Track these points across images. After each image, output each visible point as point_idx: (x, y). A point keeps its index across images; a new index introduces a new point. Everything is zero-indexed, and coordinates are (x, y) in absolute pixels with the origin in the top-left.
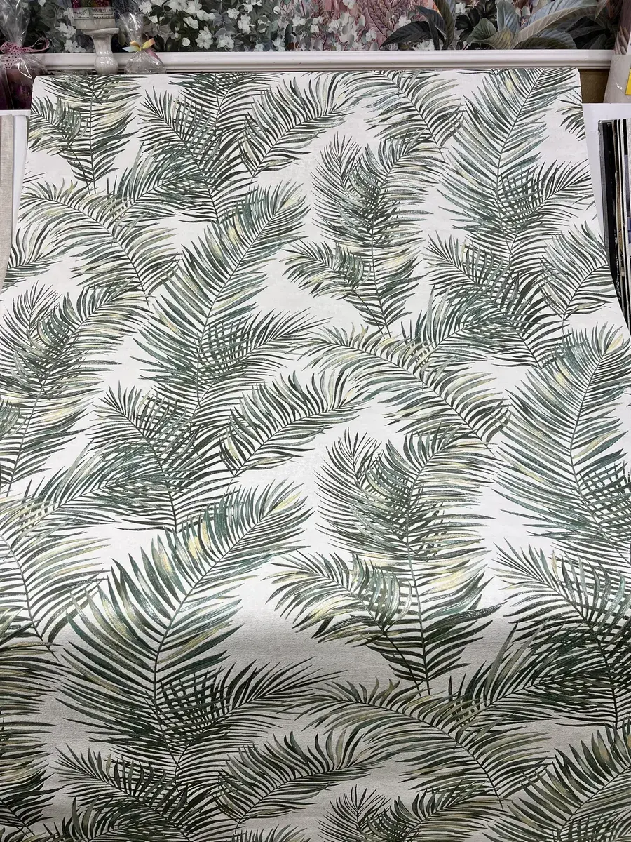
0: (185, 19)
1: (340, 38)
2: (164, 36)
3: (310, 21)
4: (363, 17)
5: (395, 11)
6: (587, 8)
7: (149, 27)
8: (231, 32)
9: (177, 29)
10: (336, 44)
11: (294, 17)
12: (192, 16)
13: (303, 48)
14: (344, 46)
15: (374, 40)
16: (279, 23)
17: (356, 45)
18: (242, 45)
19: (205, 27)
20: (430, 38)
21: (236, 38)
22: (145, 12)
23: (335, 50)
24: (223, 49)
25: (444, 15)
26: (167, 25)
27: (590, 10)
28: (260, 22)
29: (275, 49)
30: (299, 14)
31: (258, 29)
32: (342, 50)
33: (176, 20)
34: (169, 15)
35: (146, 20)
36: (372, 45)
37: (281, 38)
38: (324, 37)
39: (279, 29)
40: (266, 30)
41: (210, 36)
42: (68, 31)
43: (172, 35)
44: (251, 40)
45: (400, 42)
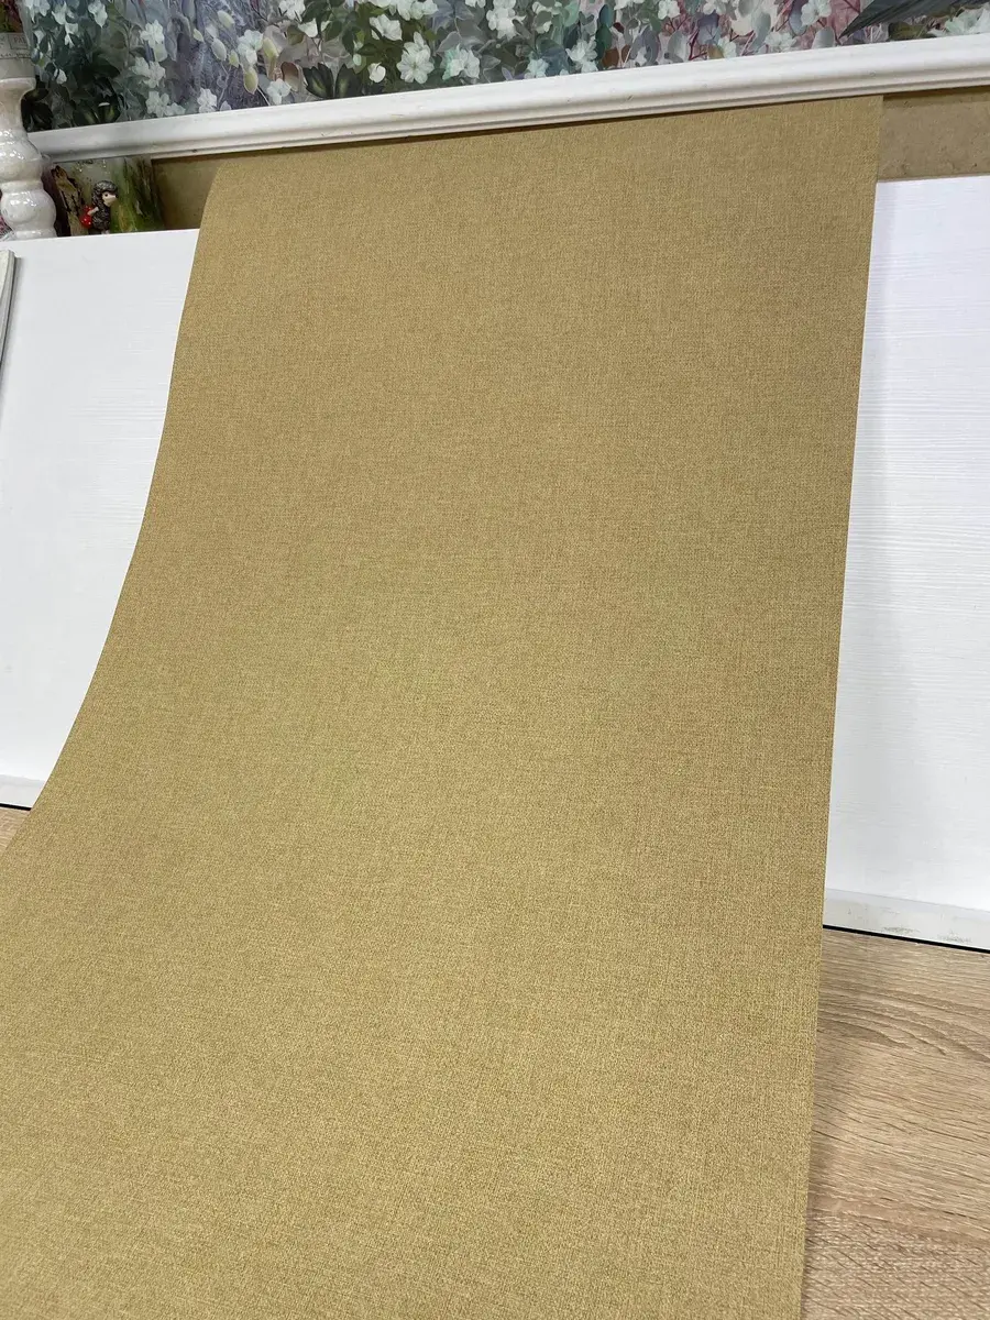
0: (374, 21)
1: (735, 25)
2: (332, 65)
7: (301, 48)
8: (473, 40)
9: (358, 45)
10: (724, 42)
12: (387, 12)
13: (641, 58)
14: (743, 43)
15: (822, 21)
16: (584, 5)
17: (774, 38)
18: (498, 68)
19: (416, 33)
21: (483, 53)
22: (290, 14)
24: (457, 81)
26: (337, 40)
28: (538, 8)
29: (573, 68)
31: (534, 24)
32: (738, 55)
33: (355, 25)
34: (341, 17)
35: (294, 34)
36: (818, 37)
37: (588, 40)
38: (693, 26)
39: (583, 19)
40: (551, 26)
41: (426, 53)
42: (151, 72)
43: (348, 59)
44: (517, 53)
45: (893, 21)
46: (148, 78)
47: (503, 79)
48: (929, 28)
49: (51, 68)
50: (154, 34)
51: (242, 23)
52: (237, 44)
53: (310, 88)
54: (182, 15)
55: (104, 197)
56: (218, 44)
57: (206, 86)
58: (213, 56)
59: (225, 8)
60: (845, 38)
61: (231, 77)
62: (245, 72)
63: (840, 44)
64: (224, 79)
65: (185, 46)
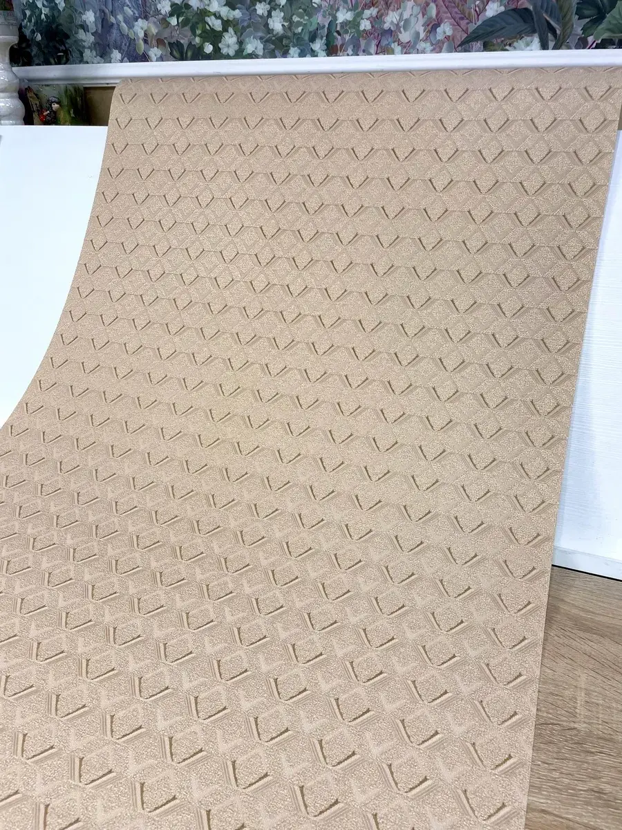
0: (207, 19)
1: (401, 36)
2: (184, 42)
3: (359, 16)
4: (433, 5)
7: (168, 30)
8: (260, 34)
9: (198, 32)
10: (395, 46)
11: (338, 10)
12: (215, 15)
13: (350, 51)
14: (405, 47)
15: (447, 38)
16: (320, 19)
17: (422, 45)
18: (273, 50)
19: (229, 28)
20: (534, 31)
21: (266, 42)
22: (163, 12)
24: (252, 56)
26: (187, 28)
28: (296, 19)
29: (314, 54)
30: (346, 6)
31: (293, 28)
32: (402, 54)
33: (197, 20)
34: (190, 15)
35: (164, 22)
36: (445, 45)
37: (322, 39)
38: (378, 35)
39: (319, 27)
40: (303, 29)
41: (234, 39)
42: (87, 38)
43: (193, 39)
44: (284, 42)
45: (486, 40)
46: (85, 41)
47: (275, 57)
48: (505, 45)
49: (33, 32)
50: (90, 17)
51: (137, 15)
52: (133, 27)
53: (171, 54)
54: (104, 8)
55: (53, 106)
56: (123, 25)
57: (116, 48)
58: (121, 32)
59: (128, 6)
60: (460, 48)
61: (129, 44)
62: (137, 42)
63: (456, 51)
64: (125, 45)
65: (105, 25)
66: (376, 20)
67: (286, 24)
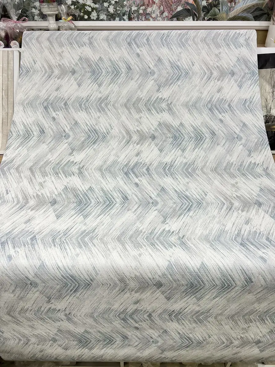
0: (86, 7)
1: (152, 15)
2: (77, 14)
3: (139, 8)
4: (162, 6)
5: (176, 4)
6: (259, 3)
7: (71, 10)
8: (105, 13)
9: (82, 11)
10: (150, 18)
11: (132, 6)
12: (89, 6)
13: (136, 20)
14: (153, 19)
15: (166, 16)
16: (126, 9)
17: (159, 18)
18: (110, 18)
19: (94, 10)
20: (191, 16)
21: (107, 15)
22: (68, 4)
23: (150, 21)
24: (102, 20)
25: (197, 6)
26: (78, 10)
27: (261, 4)
28: (118, 8)
29: (124, 20)
30: (135, 5)
31: (117, 11)
33: (82, 7)
34: (79, 5)
35: (69, 7)
36: (166, 19)
37: (127, 15)
38: (145, 15)
39: (126, 11)
40: (120, 12)
41: (96, 14)
42: (36, 12)
43: (80, 14)
44: (114, 16)
45: (178, 17)
47: (111, 21)
48: (183, 19)
63: (169, 21)
66: (145, 10)
67: (115, 10)
